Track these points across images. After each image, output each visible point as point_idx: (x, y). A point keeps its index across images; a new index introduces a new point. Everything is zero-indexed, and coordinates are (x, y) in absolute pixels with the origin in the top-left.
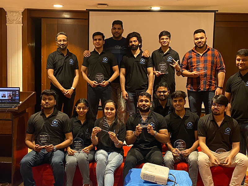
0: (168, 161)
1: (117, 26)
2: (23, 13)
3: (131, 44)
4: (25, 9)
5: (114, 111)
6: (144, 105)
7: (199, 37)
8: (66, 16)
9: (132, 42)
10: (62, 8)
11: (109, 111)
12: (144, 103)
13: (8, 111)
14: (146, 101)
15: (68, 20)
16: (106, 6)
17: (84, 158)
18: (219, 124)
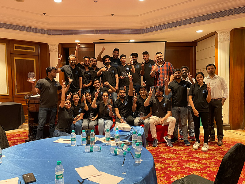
0: (136, 123)
1: (116, 52)
2: (58, 46)
3: (106, 62)
4: (60, 43)
5: (108, 97)
6: (123, 95)
7: (159, 56)
8: (83, 46)
9: (107, 61)
10: (80, 42)
11: (105, 97)
12: (123, 94)
14: (124, 93)
15: (84, 49)
16: (104, 40)
17: (93, 126)
18: (160, 101)
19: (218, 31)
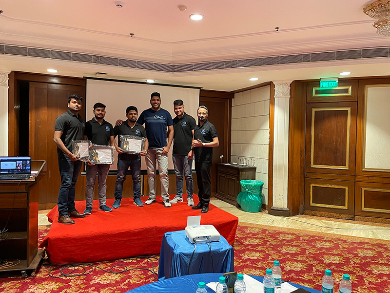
1: (156, 98)
2: (9, 75)
4: (12, 72)
13: (22, 184)
16: (105, 75)
19: (274, 81)
